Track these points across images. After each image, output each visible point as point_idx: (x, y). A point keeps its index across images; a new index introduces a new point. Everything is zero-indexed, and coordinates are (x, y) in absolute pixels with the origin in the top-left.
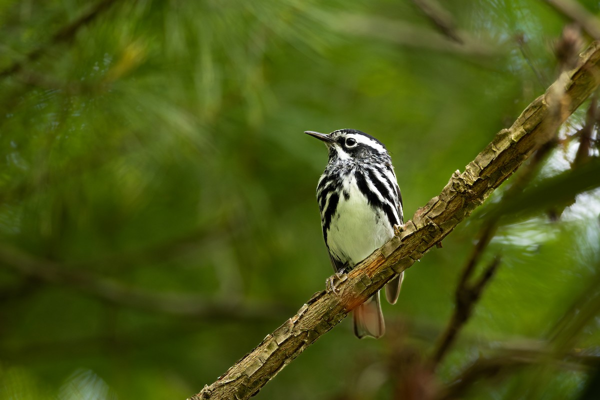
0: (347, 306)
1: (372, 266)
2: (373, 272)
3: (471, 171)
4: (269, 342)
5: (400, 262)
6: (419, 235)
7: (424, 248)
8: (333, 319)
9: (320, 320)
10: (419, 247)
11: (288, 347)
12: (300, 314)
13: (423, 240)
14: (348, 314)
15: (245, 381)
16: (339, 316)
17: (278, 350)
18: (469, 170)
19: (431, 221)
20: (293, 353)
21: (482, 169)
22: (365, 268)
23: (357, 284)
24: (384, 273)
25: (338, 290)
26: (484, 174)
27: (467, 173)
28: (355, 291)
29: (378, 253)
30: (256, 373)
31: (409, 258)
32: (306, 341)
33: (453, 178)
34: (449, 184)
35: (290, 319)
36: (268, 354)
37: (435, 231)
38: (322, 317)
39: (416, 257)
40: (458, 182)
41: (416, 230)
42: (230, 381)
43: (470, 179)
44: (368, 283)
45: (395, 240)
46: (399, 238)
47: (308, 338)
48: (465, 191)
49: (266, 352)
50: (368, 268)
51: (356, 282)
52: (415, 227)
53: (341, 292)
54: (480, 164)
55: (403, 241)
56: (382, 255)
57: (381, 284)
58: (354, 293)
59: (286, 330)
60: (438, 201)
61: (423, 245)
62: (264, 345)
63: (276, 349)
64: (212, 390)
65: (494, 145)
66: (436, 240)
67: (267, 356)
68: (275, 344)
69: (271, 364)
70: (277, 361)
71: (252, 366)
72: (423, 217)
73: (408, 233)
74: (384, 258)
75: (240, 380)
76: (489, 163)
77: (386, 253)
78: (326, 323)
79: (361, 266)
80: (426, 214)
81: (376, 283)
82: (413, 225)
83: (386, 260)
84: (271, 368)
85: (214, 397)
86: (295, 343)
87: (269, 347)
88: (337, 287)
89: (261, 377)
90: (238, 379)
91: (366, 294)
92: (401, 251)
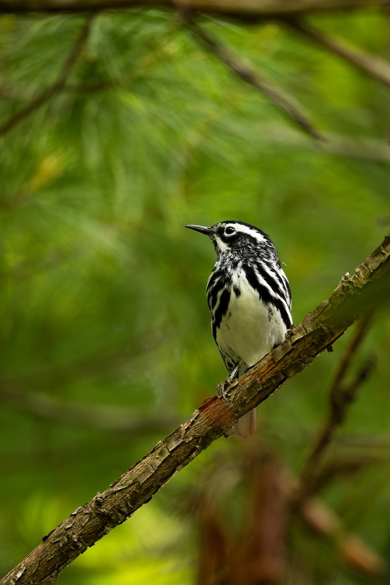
0: (239, 411)
1: (262, 371)
2: (263, 376)
3: (361, 274)
4: (161, 448)
5: (291, 366)
6: (310, 339)
7: (315, 352)
8: (224, 424)
9: (211, 425)
10: (310, 351)
11: (180, 454)
12: (191, 420)
13: (313, 343)
14: (240, 419)
15: (137, 488)
16: (230, 422)
17: (169, 456)
18: (359, 272)
19: (321, 325)
20: (185, 459)
21: (372, 271)
22: (256, 373)
23: (248, 389)
24: (275, 377)
25: (229, 395)
26: (374, 277)
27: (356, 276)
28: (246, 396)
29: (269, 357)
30: (148, 479)
31: (300, 362)
32: (198, 447)
33: (343, 281)
34: (338, 287)
35: (182, 425)
36: (160, 460)
37: (326, 334)
38: (213, 423)
39: (307, 361)
40: (348, 285)
41: (306, 334)
42: (122, 488)
43: (359, 282)
44: (259, 388)
45: (285, 345)
46: (290, 342)
47: (200, 445)
48: (355, 294)
49: (157, 458)
50: (258, 372)
51: (247, 387)
52: (304, 331)
53: (232, 397)
54: (370, 266)
55: (293, 345)
56: (272, 359)
57: (272, 389)
58: (245, 398)
59: (178, 436)
60: (328, 305)
61: (313, 349)
62: (156, 451)
63: (167, 455)
64: (104, 497)
65: (384, 247)
66: (326, 343)
67: (158, 463)
68: (167, 451)
69: (164, 470)
70: (169, 467)
71: (143, 473)
72: (313, 321)
73: (298, 337)
74: (274, 362)
75: (132, 487)
76: (378, 265)
77: (277, 357)
78: (217, 428)
79: (252, 371)
80: (316, 317)
81: (267, 388)
82: (303, 329)
83: (277, 365)
84: (163, 474)
85: (106, 504)
86: (186, 449)
87: (161, 454)
88: (228, 393)
89: (153, 484)
90: (130, 486)
91: (257, 399)
92: (291, 355)
